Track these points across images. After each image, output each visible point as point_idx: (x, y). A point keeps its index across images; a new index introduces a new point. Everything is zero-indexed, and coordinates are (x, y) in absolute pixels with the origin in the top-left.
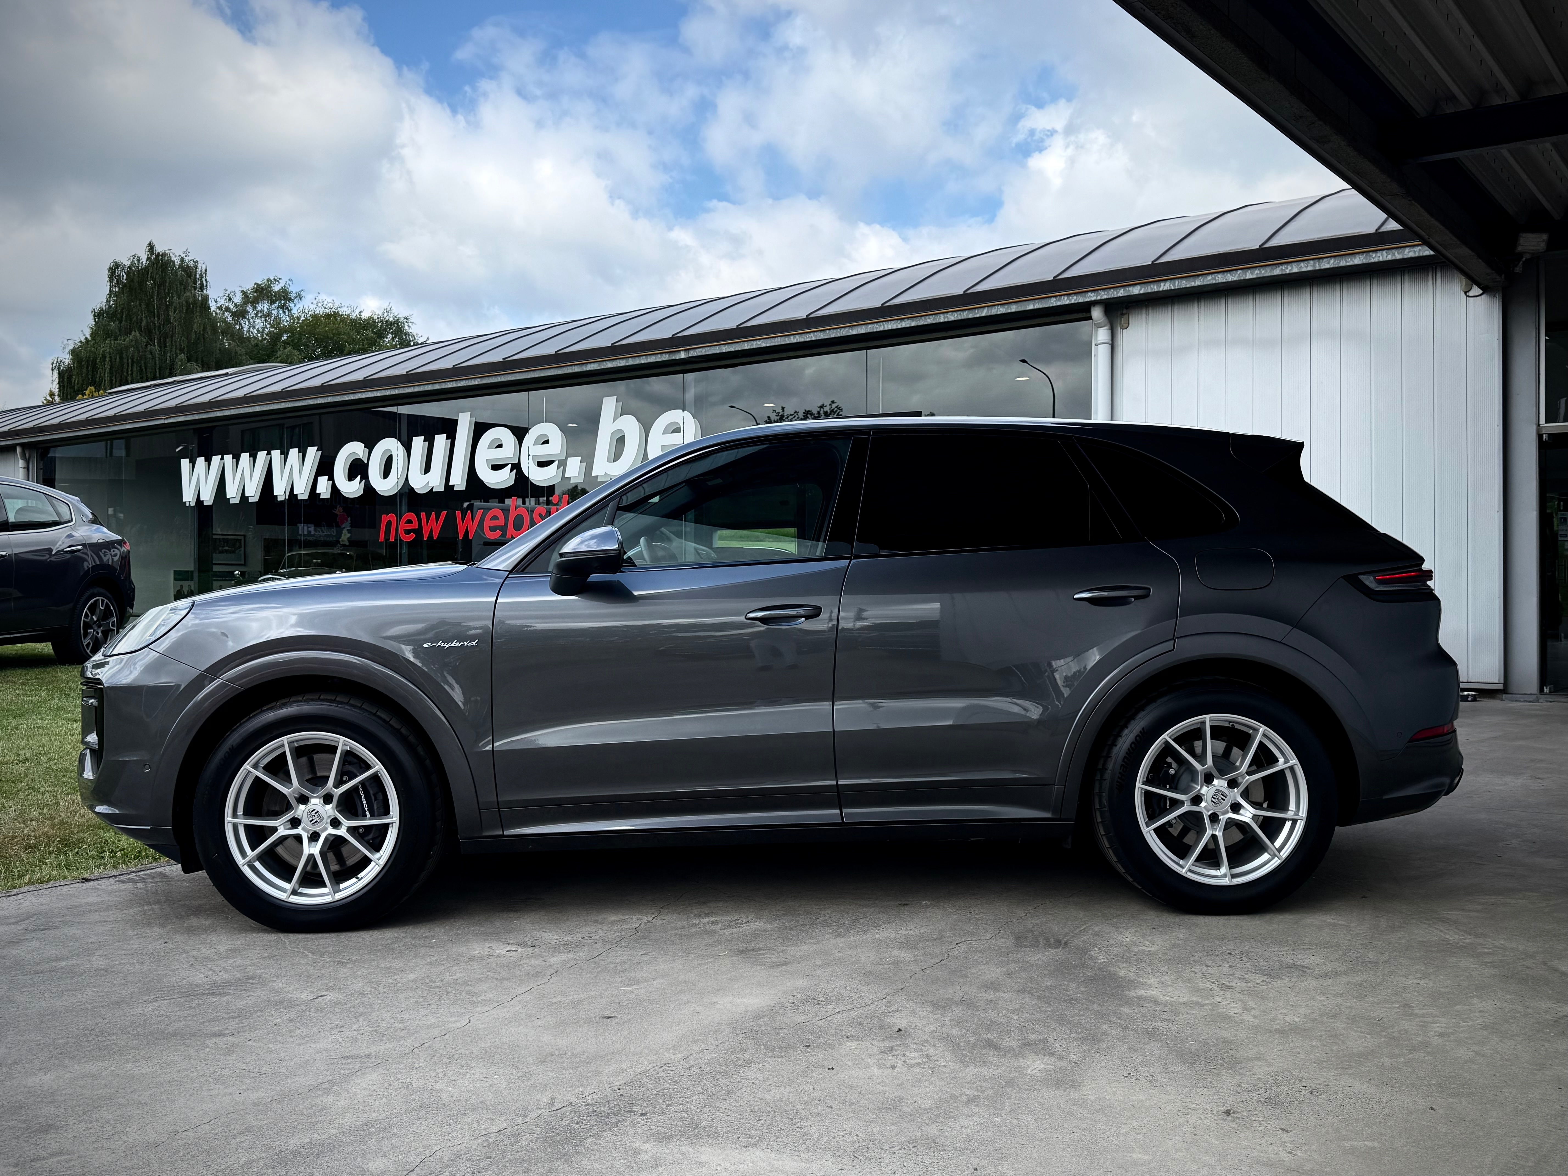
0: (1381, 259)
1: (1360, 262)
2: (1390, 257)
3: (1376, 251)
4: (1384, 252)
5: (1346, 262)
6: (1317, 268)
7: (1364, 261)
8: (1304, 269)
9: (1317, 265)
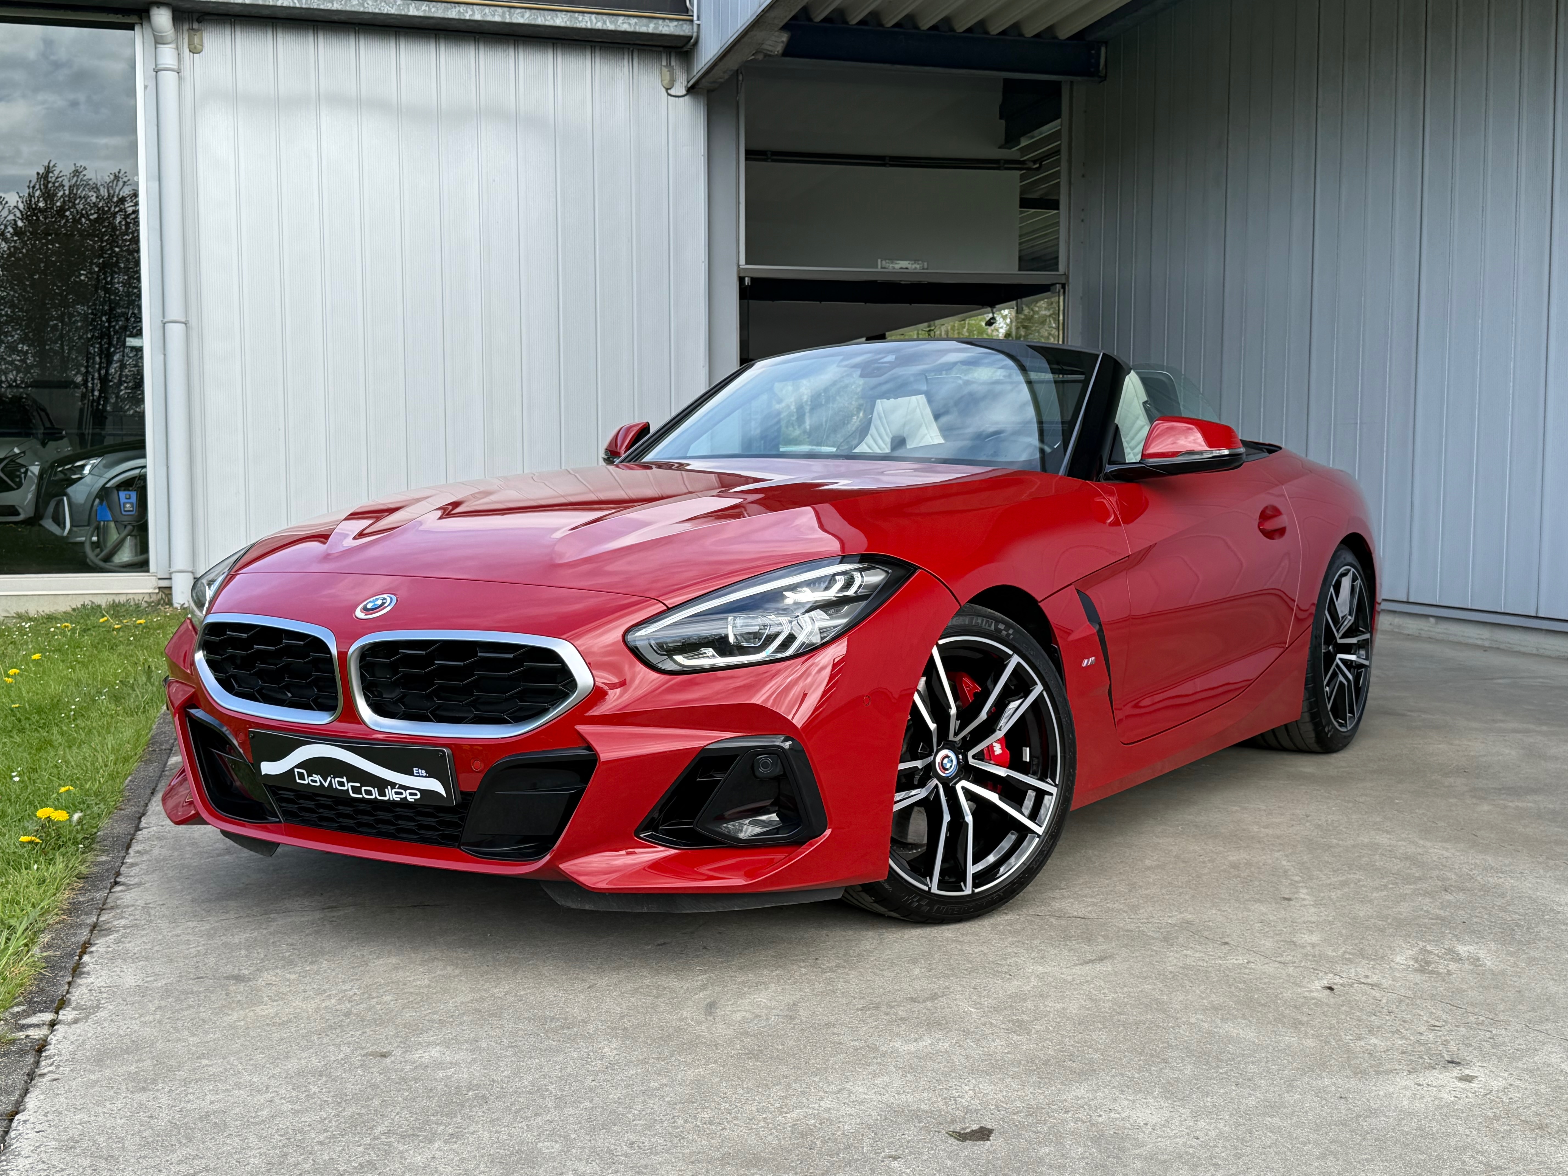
0: (589, 26)
1: (563, 24)
2: (599, 26)
3: (583, 12)
4: (593, 16)
5: (546, 20)
6: (508, 20)
7: (569, 24)
8: (490, 18)
9: (507, 16)
